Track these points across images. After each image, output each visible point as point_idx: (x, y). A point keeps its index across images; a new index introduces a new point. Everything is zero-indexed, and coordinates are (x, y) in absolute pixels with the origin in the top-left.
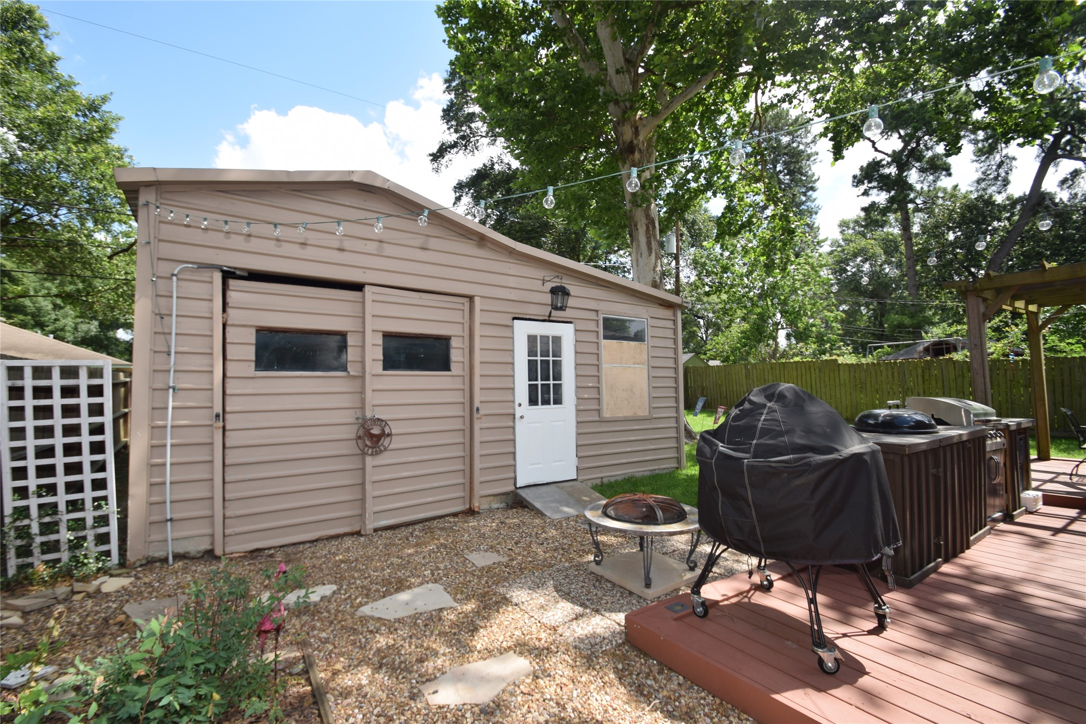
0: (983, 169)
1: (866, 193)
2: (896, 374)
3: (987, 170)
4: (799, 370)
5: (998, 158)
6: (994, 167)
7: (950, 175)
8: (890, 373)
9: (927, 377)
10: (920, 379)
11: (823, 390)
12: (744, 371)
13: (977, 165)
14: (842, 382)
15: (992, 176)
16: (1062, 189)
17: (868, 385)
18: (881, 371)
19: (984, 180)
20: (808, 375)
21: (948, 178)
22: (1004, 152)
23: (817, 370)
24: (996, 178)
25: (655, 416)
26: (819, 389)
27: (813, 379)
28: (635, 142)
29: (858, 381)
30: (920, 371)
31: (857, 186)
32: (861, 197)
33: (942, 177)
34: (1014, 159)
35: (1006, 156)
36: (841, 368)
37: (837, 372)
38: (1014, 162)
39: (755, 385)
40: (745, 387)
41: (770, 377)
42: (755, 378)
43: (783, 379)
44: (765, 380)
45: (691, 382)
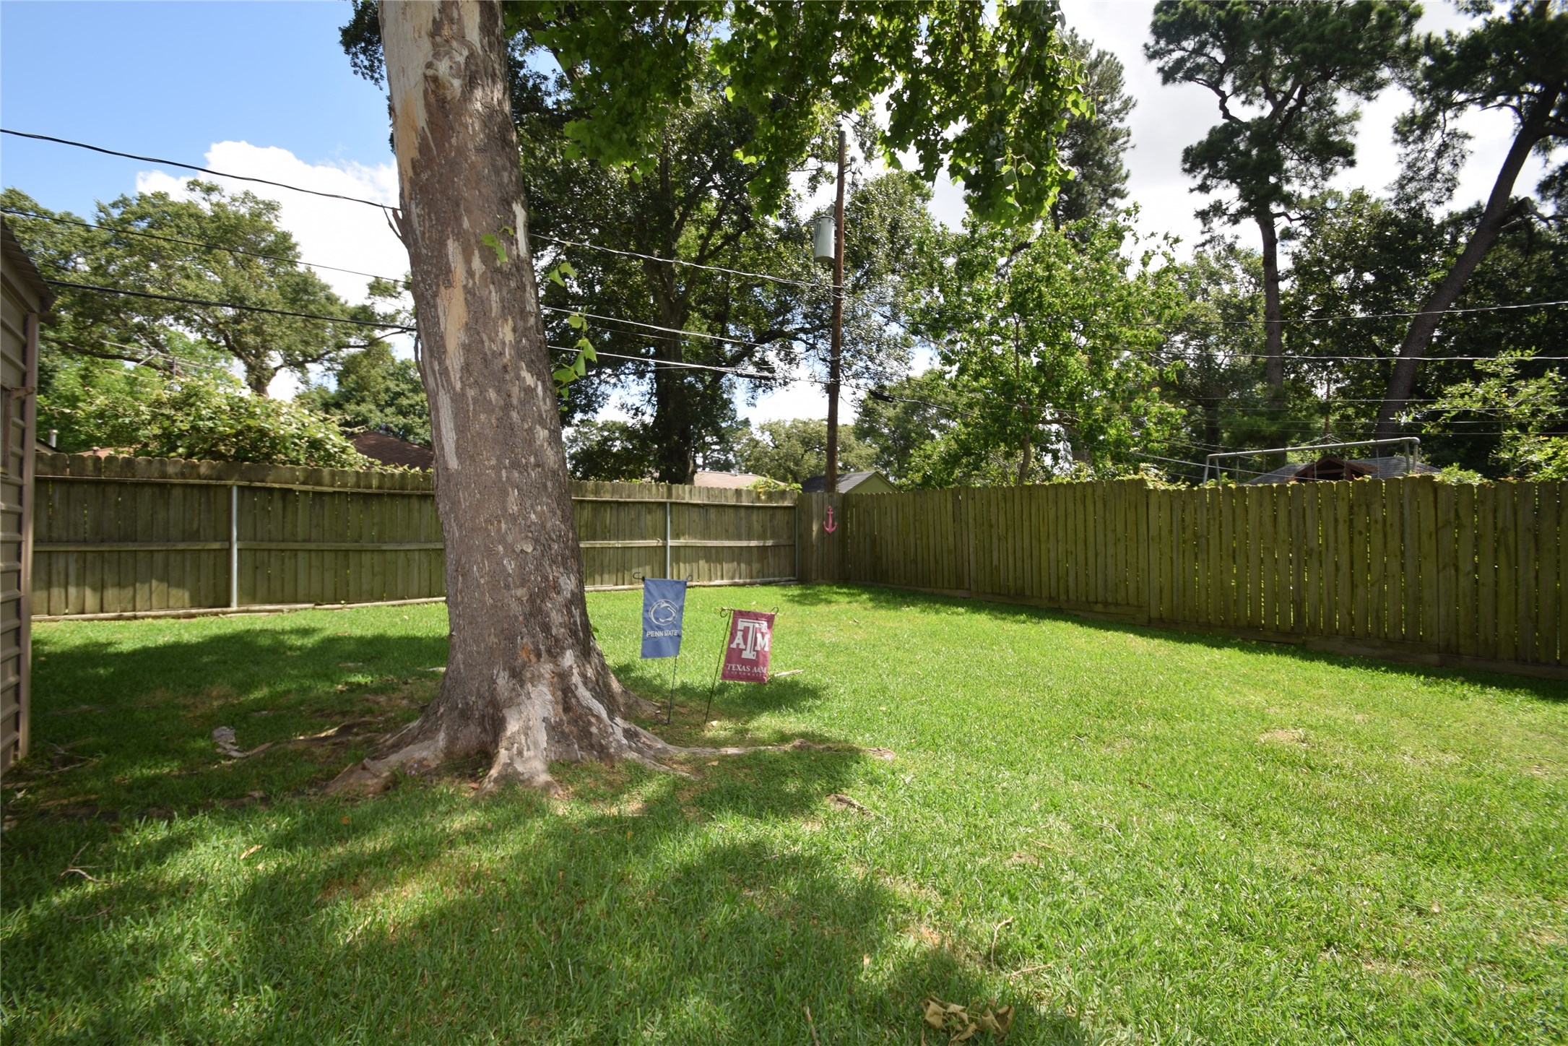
0: (1409, 159)
1: (1204, 185)
2: (1282, 516)
3: (1417, 159)
5: (1437, 138)
6: (1430, 155)
7: (1352, 163)
8: (1268, 512)
9: (1359, 525)
10: (1343, 528)
11: (1111, 551)
12: (950, 505)
13: (1399, 149)
14: (1153, 532)
15: (1425, 173)
16: (1544, 198)
17: (1214, 542)
18: (1246, 509)
19: (1411, 180)
20: (1080, 517)
21: (1349, 170)
22: (1450, 126)
23: (1100, 505)
24: (1432, 177)
26: (1101, 548)
27: (1091, 524)
29: (1189, 532)
30: (1343, 510)
31: (1190, 172)
32: (1196, 193)
33: (1338, 168)
34: (1467, 136)
35: (1454, 134)
36: (1153, 500)
37: (1142, 509)
38: (1468, 145)
39: (972, 536)
40: (951, 539)
41: (1002, 519)
42: (971, 521)
43: (1026, 524)
44: (991, 526)
45: (852, 526)
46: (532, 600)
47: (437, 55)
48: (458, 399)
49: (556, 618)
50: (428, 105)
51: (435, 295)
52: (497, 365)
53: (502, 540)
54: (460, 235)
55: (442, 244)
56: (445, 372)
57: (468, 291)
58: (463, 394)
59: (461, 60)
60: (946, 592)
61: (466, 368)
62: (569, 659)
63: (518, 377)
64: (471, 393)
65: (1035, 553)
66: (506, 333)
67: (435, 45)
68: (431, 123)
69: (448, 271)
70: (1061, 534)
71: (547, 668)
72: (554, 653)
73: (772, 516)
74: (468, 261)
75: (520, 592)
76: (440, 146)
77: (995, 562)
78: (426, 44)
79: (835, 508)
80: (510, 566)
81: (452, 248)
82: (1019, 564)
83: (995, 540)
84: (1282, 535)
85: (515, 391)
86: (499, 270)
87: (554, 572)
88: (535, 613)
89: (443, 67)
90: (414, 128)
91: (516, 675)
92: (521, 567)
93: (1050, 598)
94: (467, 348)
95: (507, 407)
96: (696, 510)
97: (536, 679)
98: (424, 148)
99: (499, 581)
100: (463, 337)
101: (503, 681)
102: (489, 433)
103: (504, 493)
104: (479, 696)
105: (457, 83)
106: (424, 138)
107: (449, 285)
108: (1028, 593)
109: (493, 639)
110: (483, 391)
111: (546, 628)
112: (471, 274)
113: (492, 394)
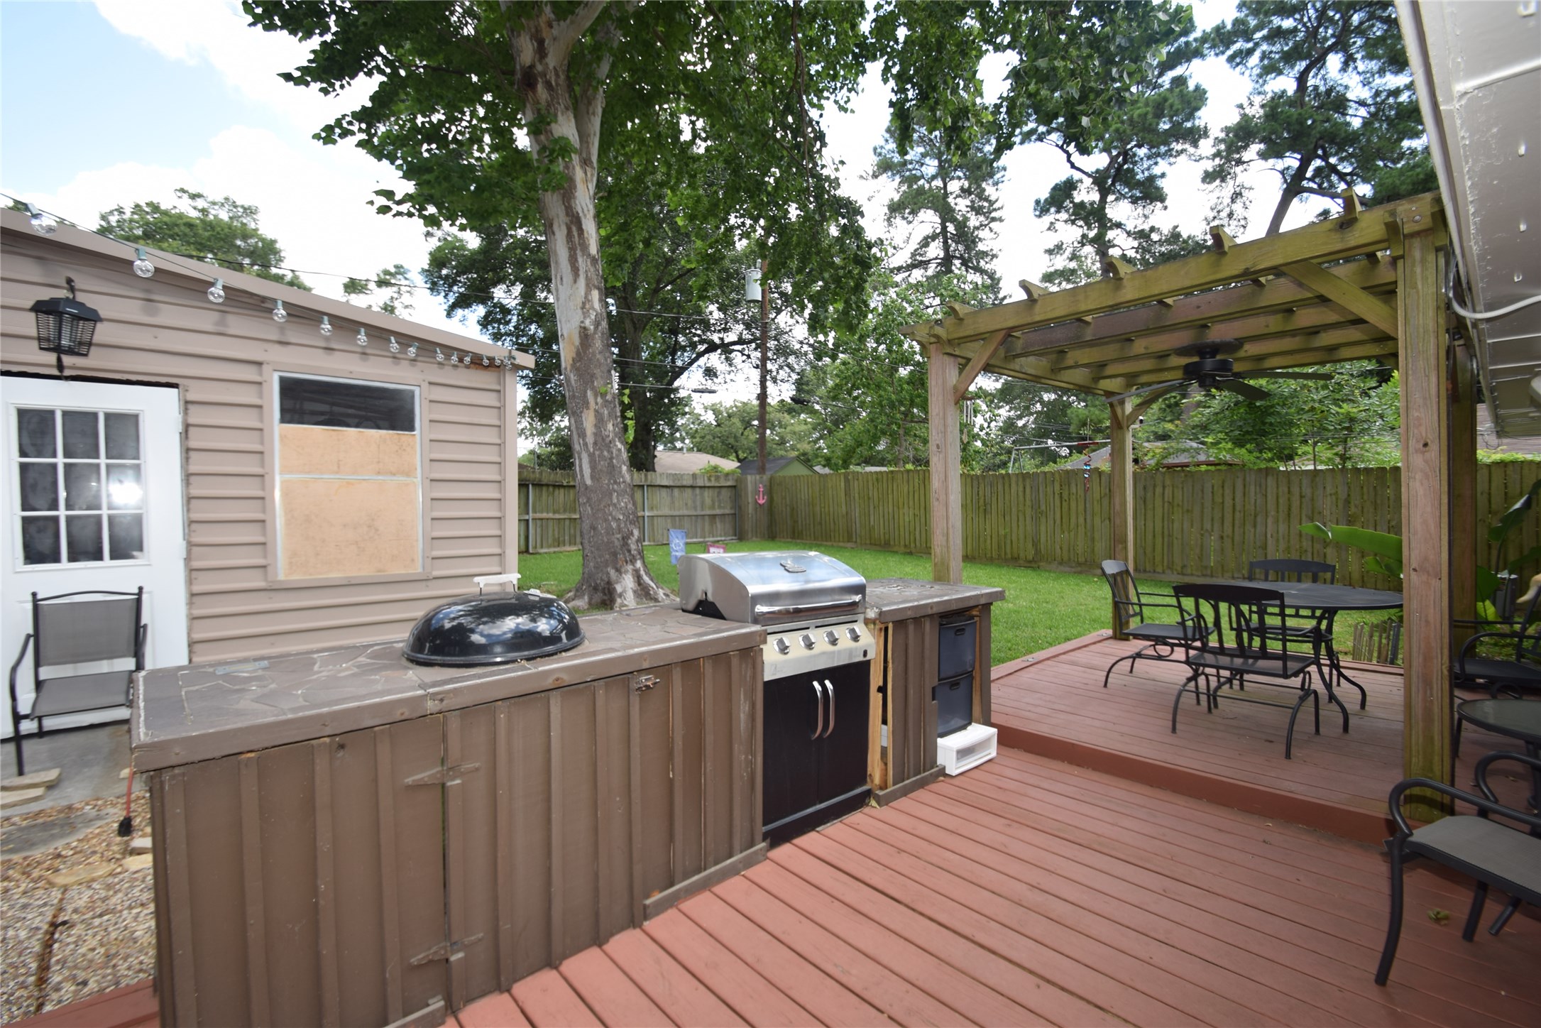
1: (1051, 227)
2: (1028, 490)
4: (911, 483)
5: (1231, 188)
8: (1021, 489)
12: (843, 484)
18: (1010, 487)
19: (1215, 218)
21: (1165, 211)
22: (1239, 179)
24: (1230, 216)
25: (436, 573)
28: (539, 68)
31: (1040, 216)
32: (1045, 233)
34: (1251, 189)
35: (1242, 185)
38: (1252, 195)
39: (857, 505)
40: (844, 507)
41: (876, 494)
42: (857, 495)
43: (890, 496)
44: (869, 498)
45: (777, 498)
46: (623, 538)
47: (585, 317)
48: (591, 456)
49: (633, 547)
50: (580, 336)
51: (581, 412)
52: (608, 440)
53: (611, 514)
54: (593, 389)
55: (586, 392)
56: (586, 444)
57: (596, 411)
58: (594, 454)
59: (593, 317)
60: (841, 544)
61: (595, 443)
62: (639, 564)
63: (616, 446)
64: (597, 453)
65: (896, 517)
66: (610, 427)
67: (583, 313)
68: (582, 344)
69: (588, 403)
70: (911, 503)
71: (630, 567)
72: (633, 562)
73: (719, 493)
74: (596, 399)
75: (619, 536)
76: (585, 352)
77: (872, 523)
78: (580, 311)
79: (764, 486)
80: (614, 525)
81: (589, 393)
82: (886, 523)
83: (872, 507)
84: (1028, 503)
85: (614, 451)
86: (607, 401)
87: (631, 527)
88: (625, 543)
89: (587, 323)
90: (573, 344)
91: (618, 570)
92: (619, 526)
93: (905, 546)
94: (595, 434)
95: (611, 458)
96: (665, 490)
97: (626, 572)
98: (578, 353)
99: (609, 532)
100: (594, 430)
101: (612, 572)
102: (605, 469)
103: (611, 495)
104: (602, 580)
105: (592, 327)
106: (578, 350)
107: (588, 408)
108: (892, 543)
109: (607, 556)
110: (602, 452)
111: (629, 551)
112: (597, 404)
113: (606, 453)
